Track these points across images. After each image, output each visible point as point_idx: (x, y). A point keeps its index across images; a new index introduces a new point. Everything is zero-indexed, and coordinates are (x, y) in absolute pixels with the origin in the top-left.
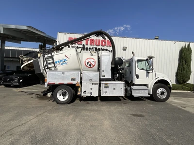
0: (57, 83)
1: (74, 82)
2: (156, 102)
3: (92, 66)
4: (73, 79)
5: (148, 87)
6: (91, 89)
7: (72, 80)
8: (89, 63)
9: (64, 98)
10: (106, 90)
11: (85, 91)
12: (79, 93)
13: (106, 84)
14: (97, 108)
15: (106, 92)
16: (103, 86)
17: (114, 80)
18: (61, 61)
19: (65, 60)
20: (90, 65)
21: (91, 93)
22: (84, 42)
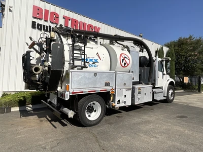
0: (86, 91)
1: (108, 89)
3: (126, 65)
5: (163, 90)
6: (125, 96)
7: (105, 85)
10: (140, 95)
11: (119, 101)
13: (139, 89)
15: (139, 99)
16: (137, 91)
18: (91, 60)
19: (96, 60)
21: (125, 102)
22: (62, 22)
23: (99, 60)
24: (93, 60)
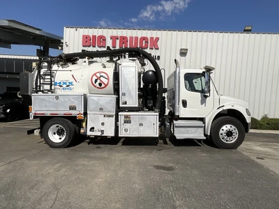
0: (48, 113)
1: (74, 113)
2: (217, 150)
3: (103, 86)
4: (73, 108)
5: (204, 123)
6: (103, 124)
7: (70, 109)
8: (99, 81)
9: (60, 139)
10: (127, 126)
11: (93, 128)
12: (82, 131)
13: (126, 117)
14: (106, 156)
15: (126, 130)
16: (121, 119)
17: (143, 110)
18: (65, 83)
19: (71, 83)
20: (100, 84)
21: (102, 131)
22: (109, 43)
23: (74, 83)
24: (68, 84)
